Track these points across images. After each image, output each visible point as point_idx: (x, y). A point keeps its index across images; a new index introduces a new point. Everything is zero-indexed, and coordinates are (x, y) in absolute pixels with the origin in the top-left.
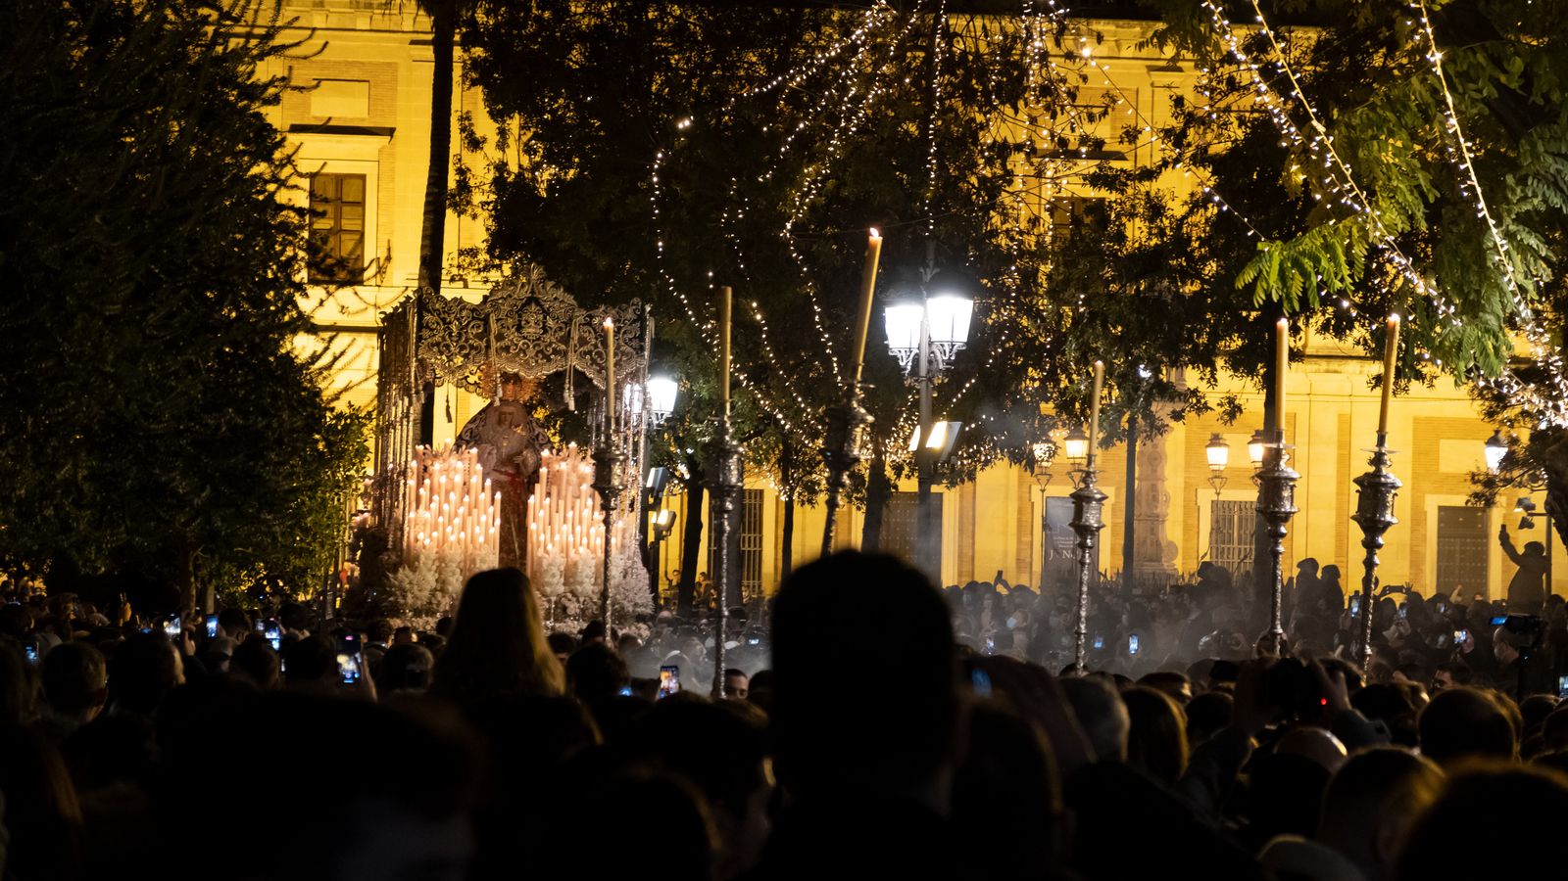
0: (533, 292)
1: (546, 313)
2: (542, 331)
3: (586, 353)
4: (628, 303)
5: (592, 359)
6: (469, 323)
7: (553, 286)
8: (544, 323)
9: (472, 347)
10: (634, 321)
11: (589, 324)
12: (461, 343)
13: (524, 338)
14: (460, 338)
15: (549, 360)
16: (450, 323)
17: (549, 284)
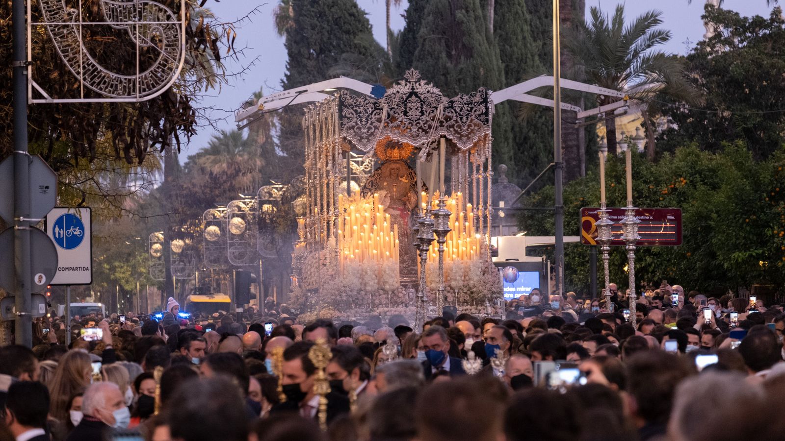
0: (413, 89)
1: (422, 102)
2: (420, 114)
3: (450, 127)
4: (476, 91)
5: (455, 130)
6: (373, 112)
7: (426, 84)
8: (422, 108)
10: (481, 103)
11: (452, 107)
12: (368, 125)
13: (410, 119)
14: (367, 123)
15: (427, 133)
16: (360, 113)
17: (423, 82)
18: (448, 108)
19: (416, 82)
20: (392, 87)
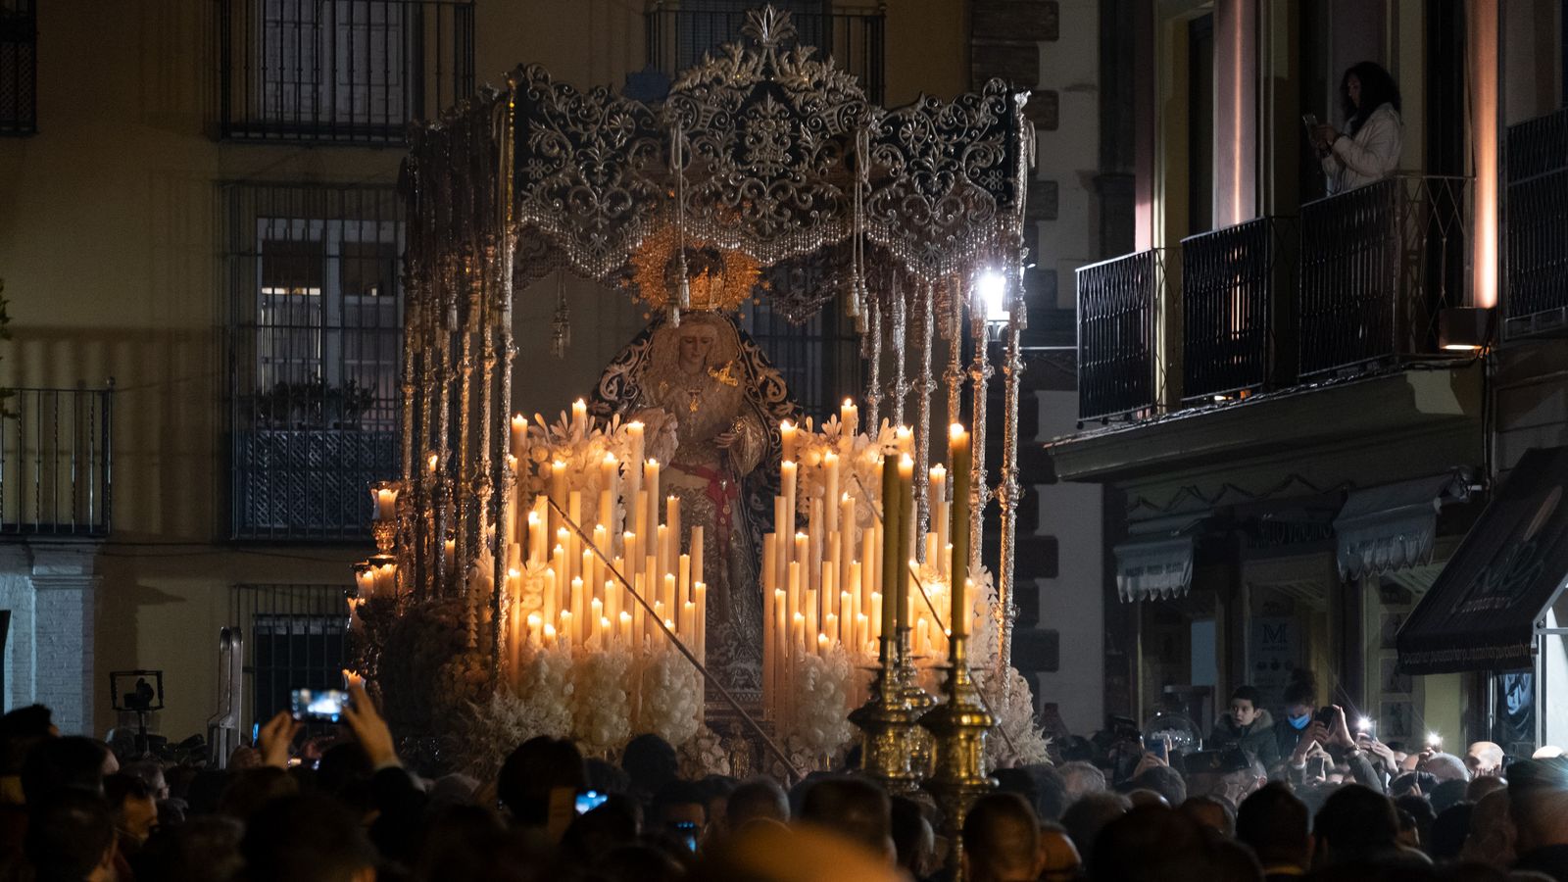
0: (768, 71)
2: (789, 159)
3: (886, 205)
4: (978, 89)
5: (901, 217)
7: (813, 57)
8: (794, 139)
9: (638, 197)
11: (892, 139)
12: (615, 187)
13: (751, 174)
14: (611, 178)
15: (807, 222)
16: (590, 143)
17: (804, 53)
18: (881, 142)
19: (779, 53)
20: (702, 63)
